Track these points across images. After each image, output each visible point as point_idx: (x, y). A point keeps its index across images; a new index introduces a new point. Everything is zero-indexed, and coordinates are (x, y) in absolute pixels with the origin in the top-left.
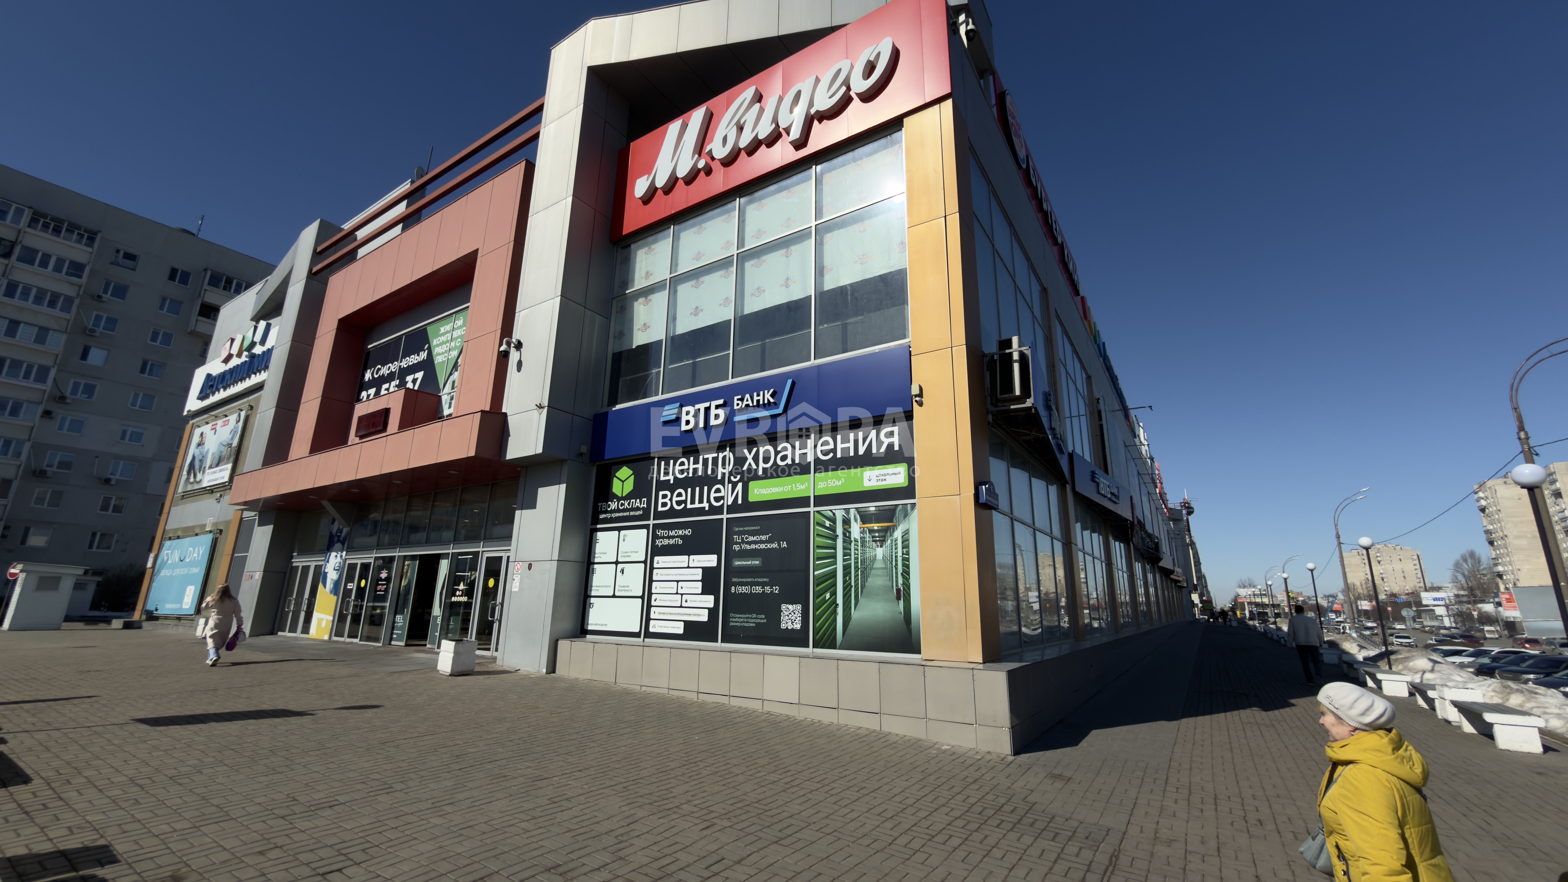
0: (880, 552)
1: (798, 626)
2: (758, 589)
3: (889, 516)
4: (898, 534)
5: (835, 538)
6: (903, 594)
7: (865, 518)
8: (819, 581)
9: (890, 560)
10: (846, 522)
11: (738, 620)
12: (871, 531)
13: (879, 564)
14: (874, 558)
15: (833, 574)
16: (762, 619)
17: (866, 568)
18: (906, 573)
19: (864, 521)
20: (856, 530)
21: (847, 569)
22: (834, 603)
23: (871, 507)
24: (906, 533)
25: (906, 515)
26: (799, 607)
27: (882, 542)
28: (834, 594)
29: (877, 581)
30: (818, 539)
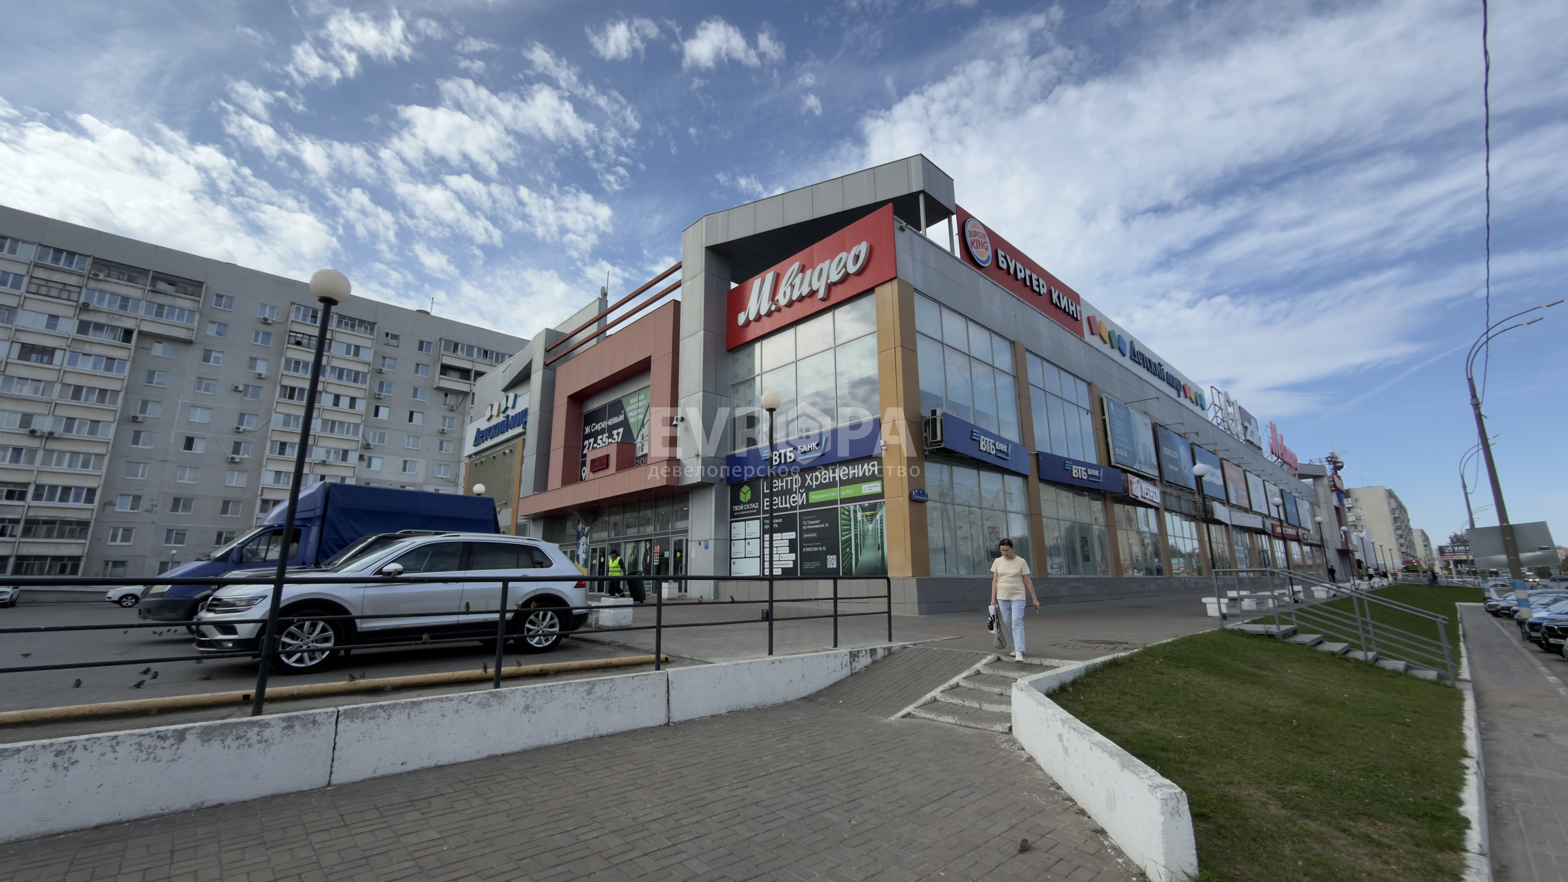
0: (870, 526)
1: (835, 566)
2: (816, 549)
3: (873, 508)
4: (878, 517)
5: (850, 520)
6: (881, 547)
7: (864, 509)
8: (844, 543)
9: (875, 530)
10: (855, 512)
11: (808, 565)
12: (866, 516)
13: (870, 533)
14: (868, 530)
15: (850, 539)
16: (818, 564)
17: (864, 534)
18: (882, 536)
19: (863, 511)
20: (859, 515)
21: (856, 535)
22: (851, 553)
23: (866, 503)
24: (881, 516)
25: (881, 507)
26: (835, 556)
27: (871, 521)
28: (851, 549)
29: (869, 541)
30: (843, 522)
